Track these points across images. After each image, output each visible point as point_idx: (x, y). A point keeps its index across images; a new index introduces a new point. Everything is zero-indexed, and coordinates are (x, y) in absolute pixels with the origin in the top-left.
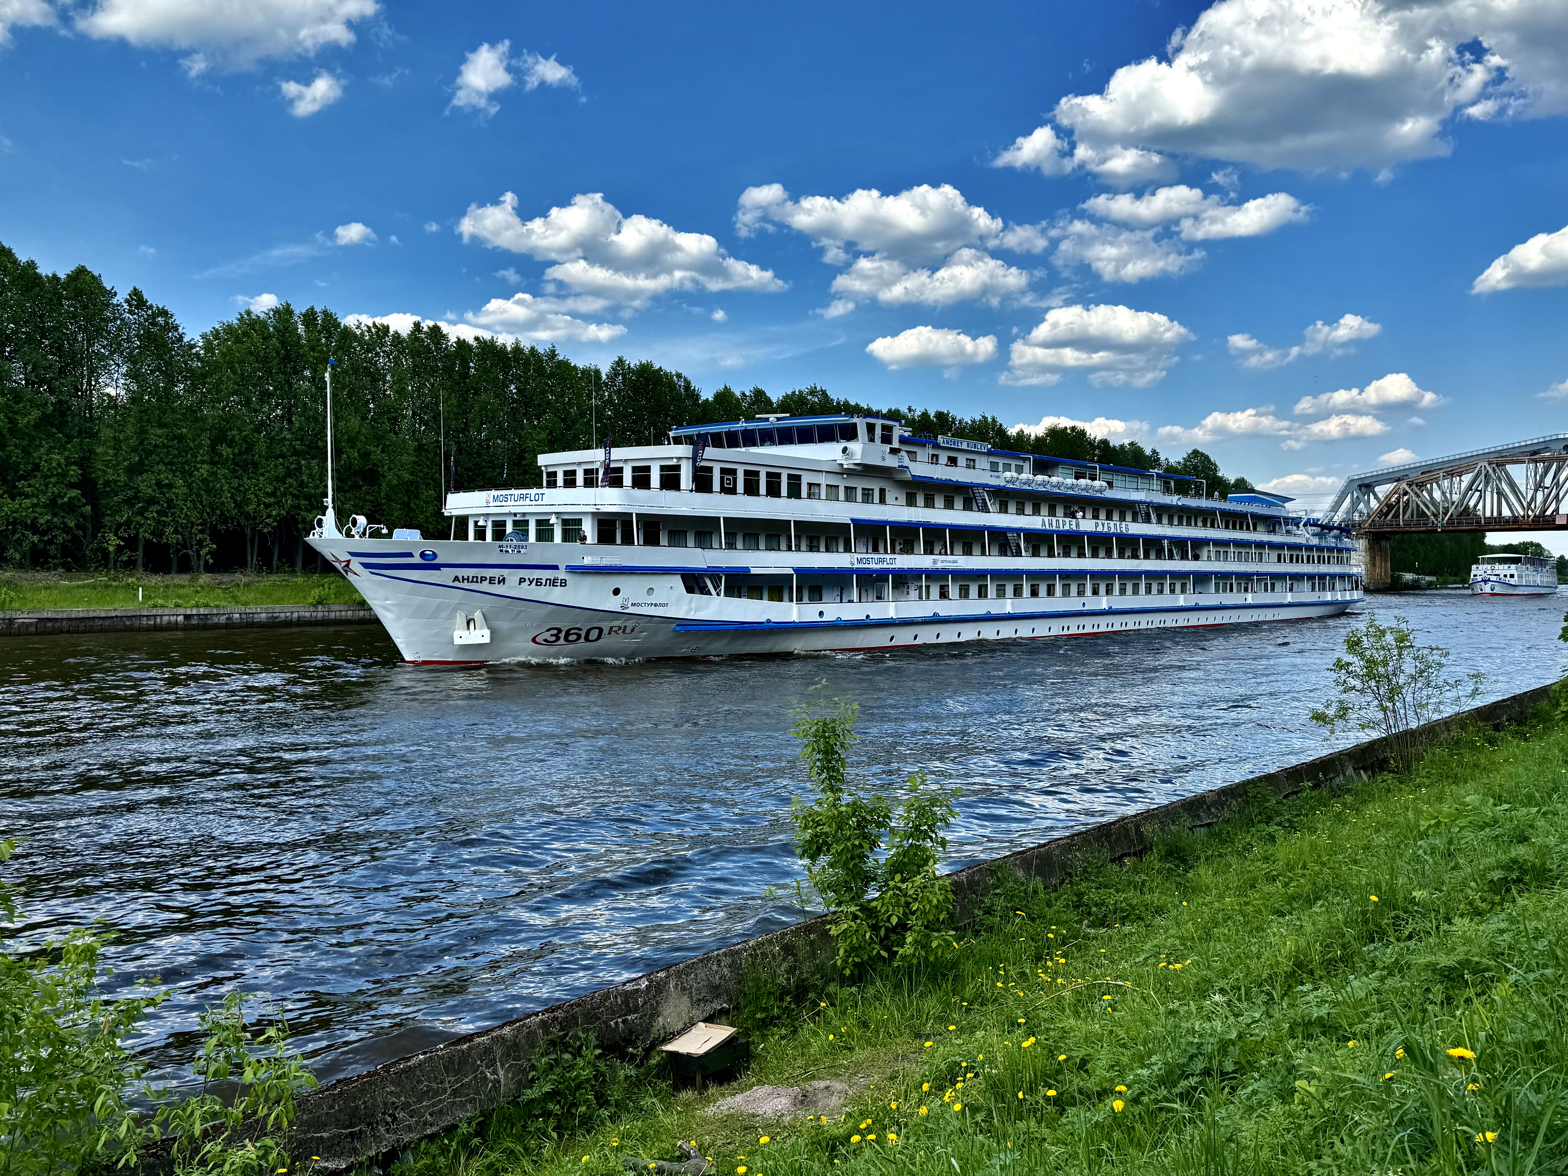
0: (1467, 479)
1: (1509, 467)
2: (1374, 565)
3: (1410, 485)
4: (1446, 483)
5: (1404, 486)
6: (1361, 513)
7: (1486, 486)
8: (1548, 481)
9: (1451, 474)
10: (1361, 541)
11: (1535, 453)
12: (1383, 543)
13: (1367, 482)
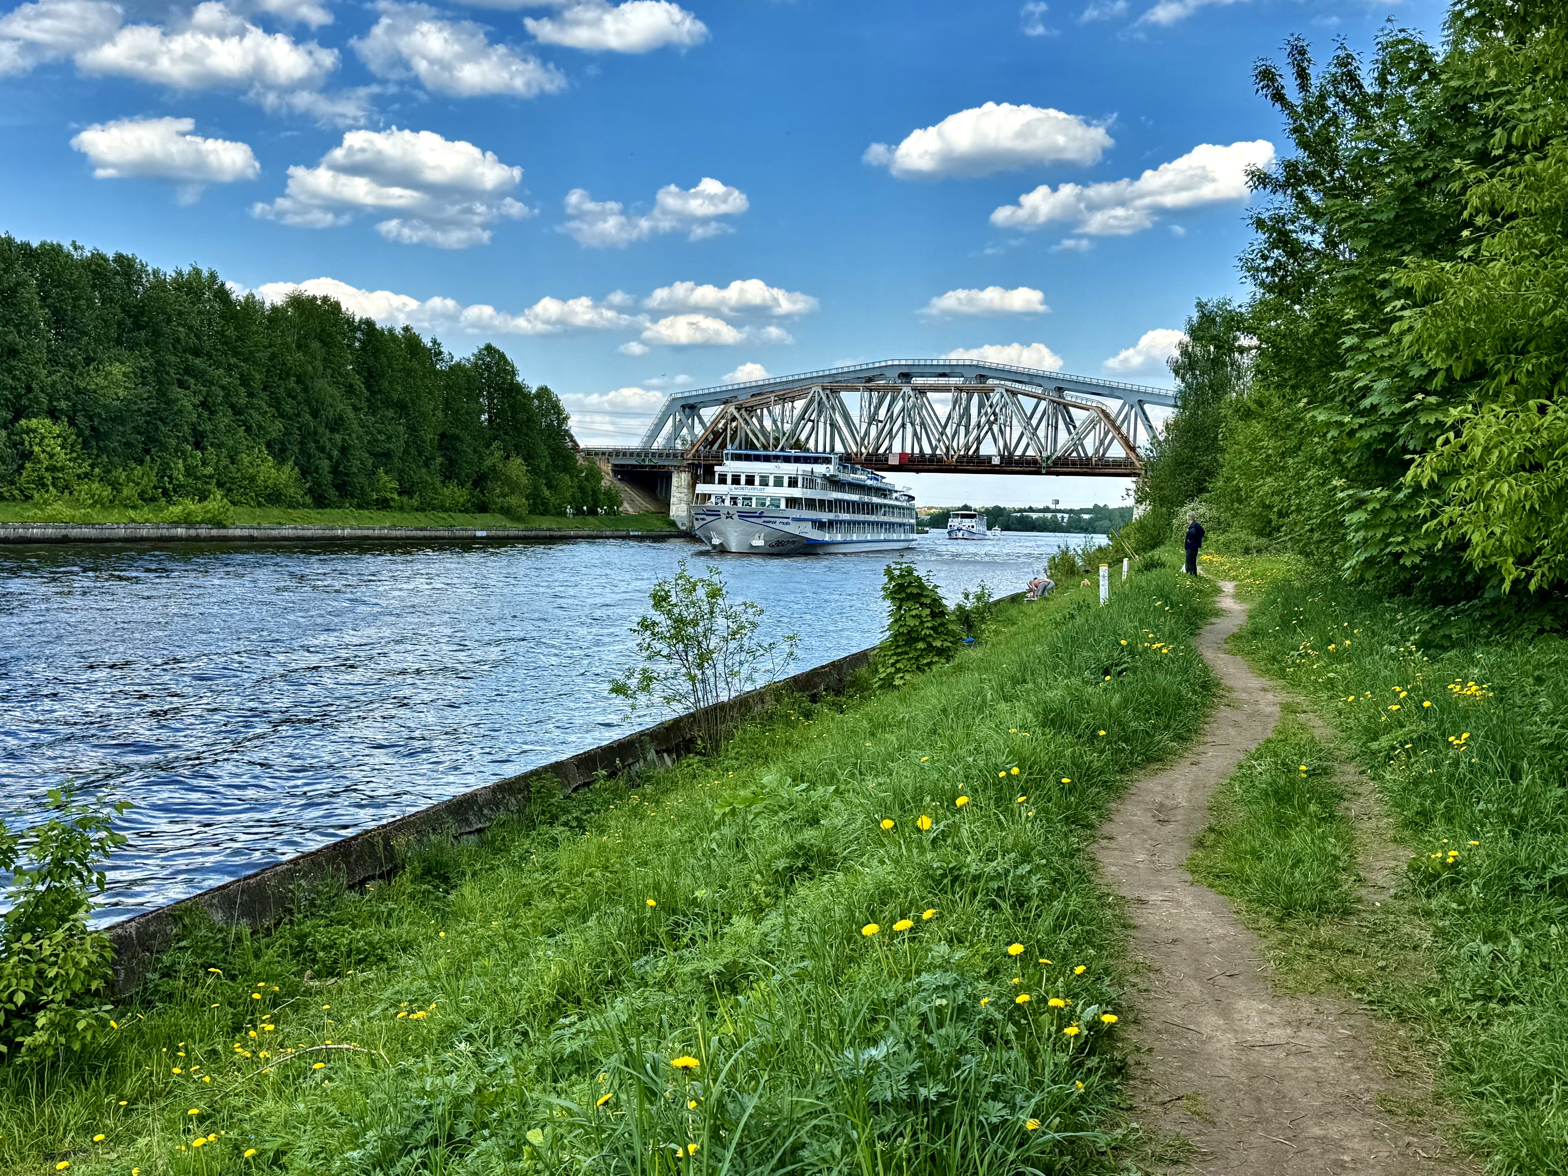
0: (800, 404)
1: (843, 394)
3: (739, 409)
4: (777, 410)
5: (732, 409)
6: (684, 440)
7: (819, 416)
8: (882, 413)
9: (783, 399)
10: (683, 475)
11: (870, 380)
13: (691, 402)
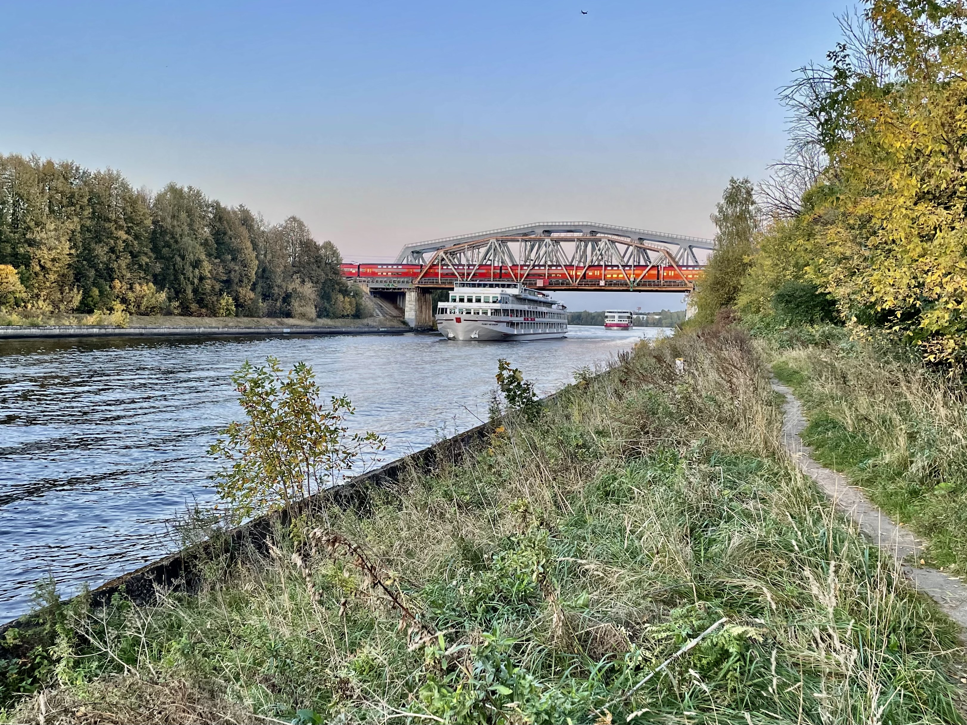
0: (483, 250)
1: (509, 244)
2: (421, 312)
3: (446, 253)
4: (469, 253)
5: (441, 253)
7: (495, 257)
8: (533, 256)
9: (474, 246)
10: (413, 294)
11: (525, 235)
12: (427, 295)
13: (417, 249)
